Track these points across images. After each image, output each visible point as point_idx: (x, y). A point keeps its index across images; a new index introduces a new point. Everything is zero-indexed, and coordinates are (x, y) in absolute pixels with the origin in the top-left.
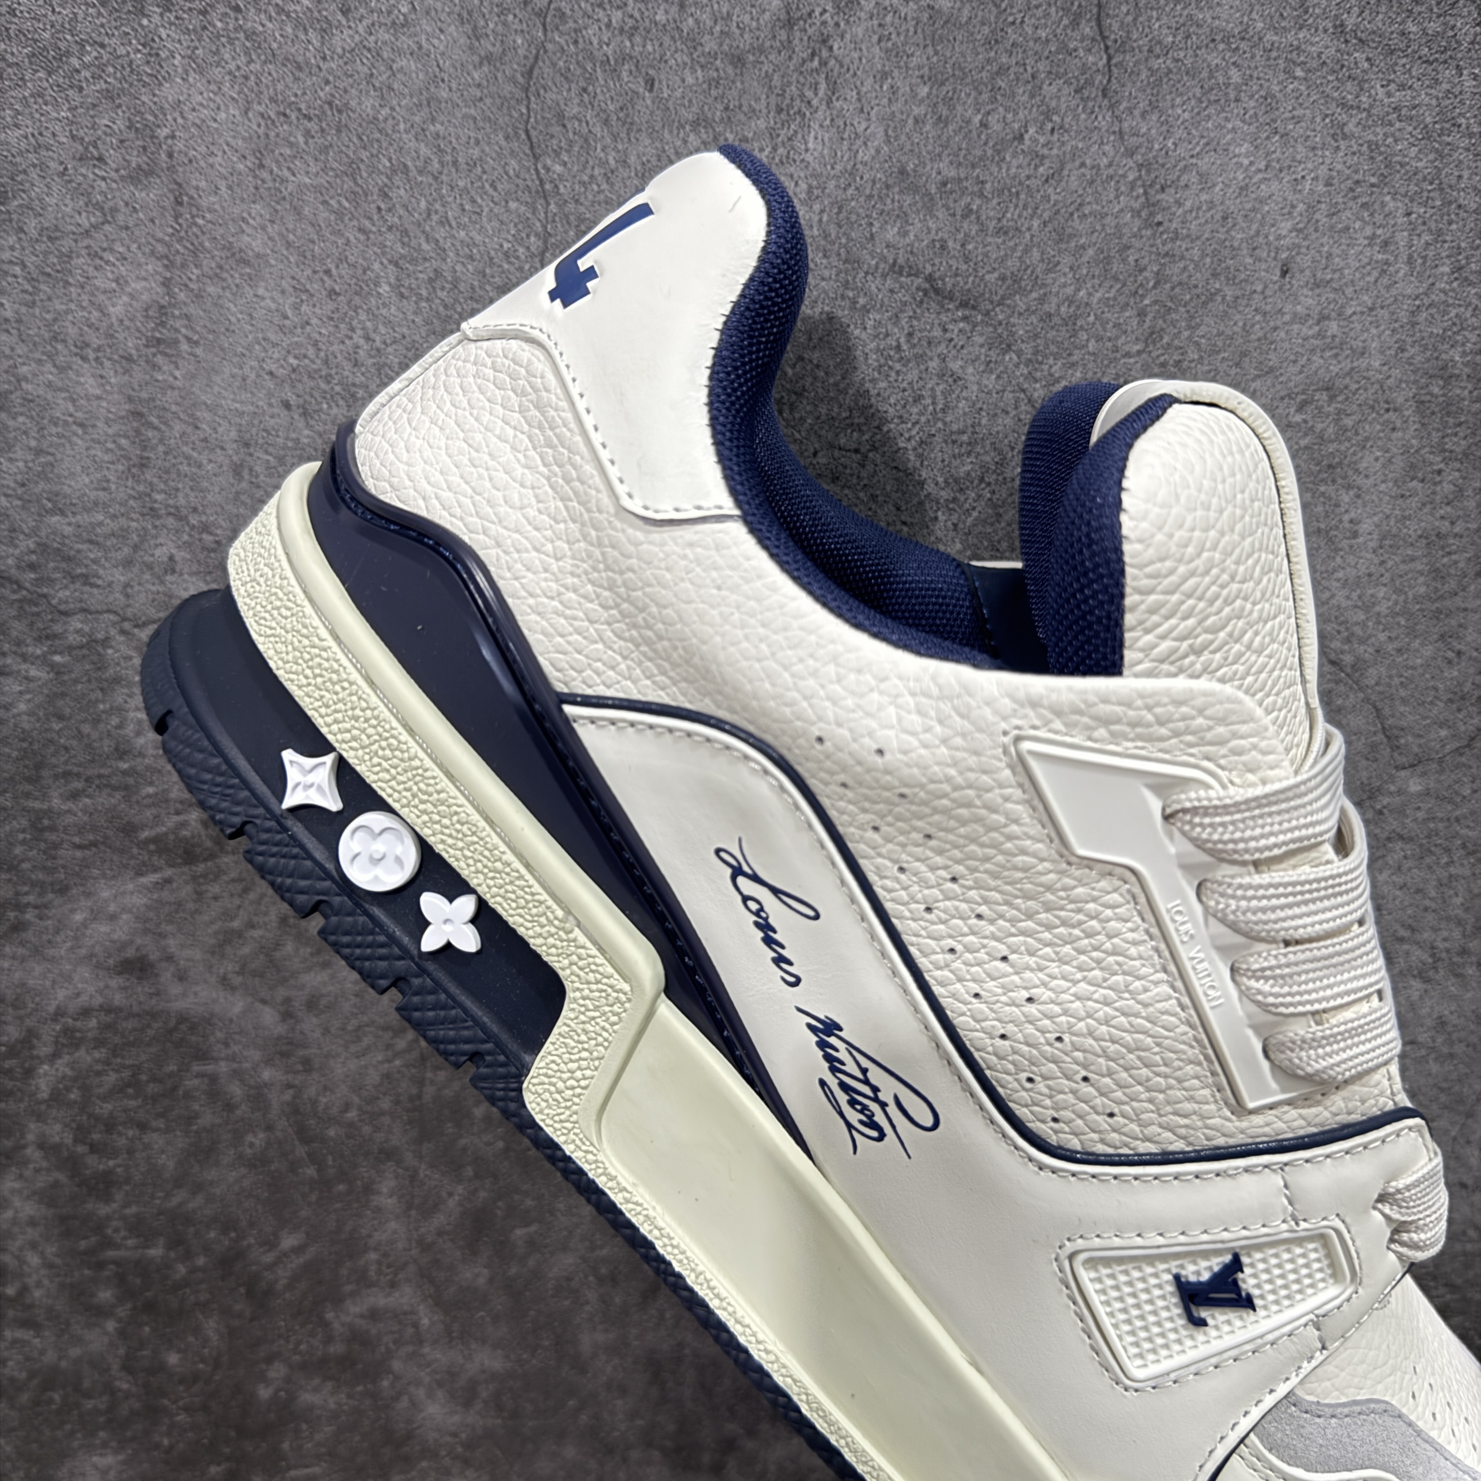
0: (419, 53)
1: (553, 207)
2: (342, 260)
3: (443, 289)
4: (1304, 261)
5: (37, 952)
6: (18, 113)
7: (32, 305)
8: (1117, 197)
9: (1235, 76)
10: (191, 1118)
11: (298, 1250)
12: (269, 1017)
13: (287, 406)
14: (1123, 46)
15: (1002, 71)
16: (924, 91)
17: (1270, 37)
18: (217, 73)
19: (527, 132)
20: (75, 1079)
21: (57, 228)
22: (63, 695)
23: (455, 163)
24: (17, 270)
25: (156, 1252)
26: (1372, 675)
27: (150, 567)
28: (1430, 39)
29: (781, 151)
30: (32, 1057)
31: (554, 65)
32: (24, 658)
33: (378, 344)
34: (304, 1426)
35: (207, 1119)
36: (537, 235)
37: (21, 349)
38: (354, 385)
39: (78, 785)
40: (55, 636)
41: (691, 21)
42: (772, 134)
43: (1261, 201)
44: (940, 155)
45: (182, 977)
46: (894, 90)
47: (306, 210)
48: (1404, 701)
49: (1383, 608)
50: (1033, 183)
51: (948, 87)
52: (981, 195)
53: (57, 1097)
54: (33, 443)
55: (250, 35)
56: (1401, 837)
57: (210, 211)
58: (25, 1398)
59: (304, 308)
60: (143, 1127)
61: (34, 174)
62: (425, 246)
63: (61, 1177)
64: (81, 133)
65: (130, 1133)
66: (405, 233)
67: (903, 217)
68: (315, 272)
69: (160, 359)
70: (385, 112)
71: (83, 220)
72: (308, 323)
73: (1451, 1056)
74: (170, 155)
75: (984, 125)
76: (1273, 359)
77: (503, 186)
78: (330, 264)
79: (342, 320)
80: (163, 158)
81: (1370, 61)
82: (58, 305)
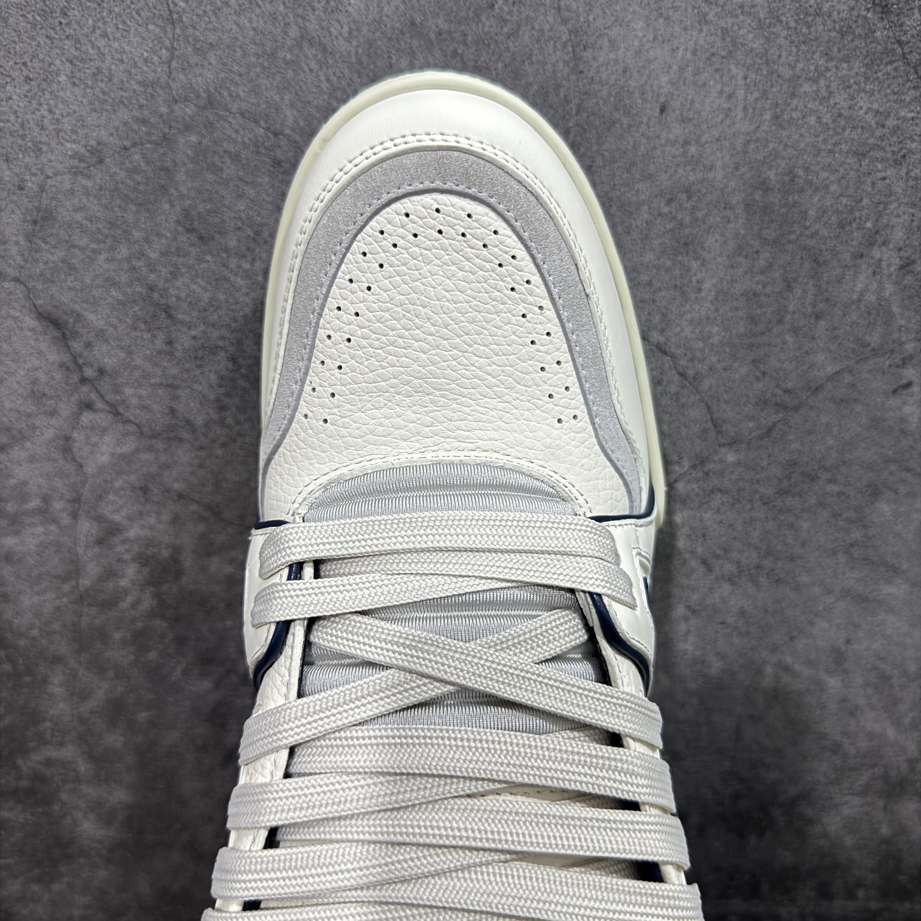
1: (178, 31)
2: (34, 56)
3: (102, 81)
4: (676, 104)
8: (555, 52)
26: (706, 384)
33: (57, 116)
34: (3, 833)
36: (167, 49)
38: (40, 142)
43: (649, 62)
44: (438, 15)
47: (11, 21)
48: (726, 402)
49: (716, 340)
50: (500, 38)
52: (465, 43)
56: (720, 490)
62: (91, 51)
66: (78, 41)
68: (16, 63)
72: (10, 98)
73: (748, 633)
76: (652, 168)
77: (145, 14)
78: (26, 59)
79: (34, 98)
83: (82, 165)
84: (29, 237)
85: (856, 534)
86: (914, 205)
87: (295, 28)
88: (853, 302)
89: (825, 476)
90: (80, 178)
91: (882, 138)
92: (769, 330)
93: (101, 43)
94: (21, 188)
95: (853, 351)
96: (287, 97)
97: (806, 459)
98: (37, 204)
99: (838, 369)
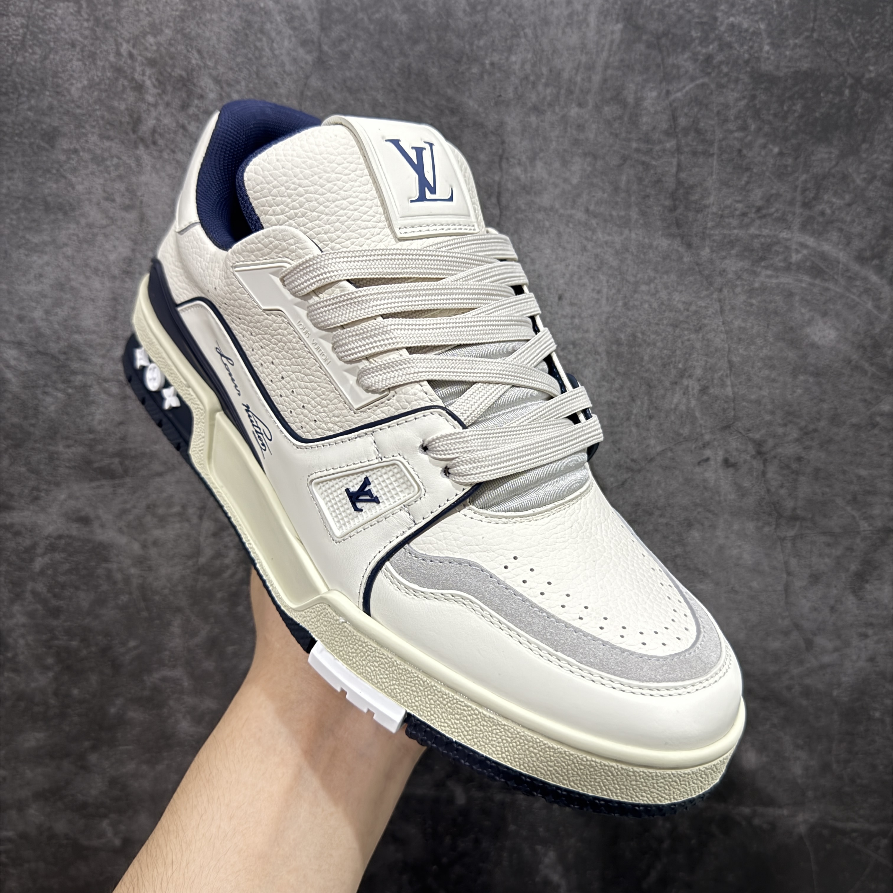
4: (568, 295)
5: (43, 510)
6: (84, 179)
7: (79, 252)
10: (98, 586)
11: (136, 648)
12: (136, 547)
14: (507, 208)
17: (561, 211)
18: (163, 174)
20: (51, 565)
21: (93, 224)
22: (70, 405)
24: (75, 238)
25: (75, 643)
28: (621, 218)
30: (34, 554)
32: (56, 389)
34: (128, 727)
35: (105, 587)
37: (72, 268)
39: (71, 442)
40: (70, 382)
43: (553, 271)
45: (102, 526)
53: (42, 572)
54: (72, 305)
55: (178, 162)
58: (9, 704)
61: (87, 203)
63: (39, 607)
64: (108, 190)
65: (72, 590)
69: (127, 280)
71: (104, 222)
74: (141, 202)
80: (138, 203)
81: (597, 224)
82: (89, 253)
85: (679, 550)
86: (707, 355)
88: (671, 410)
89: (657, 513)
91: (687, 317)
92: (622, 424)
95: (673, 438)
97: (645, 502)
99: (663, 448)
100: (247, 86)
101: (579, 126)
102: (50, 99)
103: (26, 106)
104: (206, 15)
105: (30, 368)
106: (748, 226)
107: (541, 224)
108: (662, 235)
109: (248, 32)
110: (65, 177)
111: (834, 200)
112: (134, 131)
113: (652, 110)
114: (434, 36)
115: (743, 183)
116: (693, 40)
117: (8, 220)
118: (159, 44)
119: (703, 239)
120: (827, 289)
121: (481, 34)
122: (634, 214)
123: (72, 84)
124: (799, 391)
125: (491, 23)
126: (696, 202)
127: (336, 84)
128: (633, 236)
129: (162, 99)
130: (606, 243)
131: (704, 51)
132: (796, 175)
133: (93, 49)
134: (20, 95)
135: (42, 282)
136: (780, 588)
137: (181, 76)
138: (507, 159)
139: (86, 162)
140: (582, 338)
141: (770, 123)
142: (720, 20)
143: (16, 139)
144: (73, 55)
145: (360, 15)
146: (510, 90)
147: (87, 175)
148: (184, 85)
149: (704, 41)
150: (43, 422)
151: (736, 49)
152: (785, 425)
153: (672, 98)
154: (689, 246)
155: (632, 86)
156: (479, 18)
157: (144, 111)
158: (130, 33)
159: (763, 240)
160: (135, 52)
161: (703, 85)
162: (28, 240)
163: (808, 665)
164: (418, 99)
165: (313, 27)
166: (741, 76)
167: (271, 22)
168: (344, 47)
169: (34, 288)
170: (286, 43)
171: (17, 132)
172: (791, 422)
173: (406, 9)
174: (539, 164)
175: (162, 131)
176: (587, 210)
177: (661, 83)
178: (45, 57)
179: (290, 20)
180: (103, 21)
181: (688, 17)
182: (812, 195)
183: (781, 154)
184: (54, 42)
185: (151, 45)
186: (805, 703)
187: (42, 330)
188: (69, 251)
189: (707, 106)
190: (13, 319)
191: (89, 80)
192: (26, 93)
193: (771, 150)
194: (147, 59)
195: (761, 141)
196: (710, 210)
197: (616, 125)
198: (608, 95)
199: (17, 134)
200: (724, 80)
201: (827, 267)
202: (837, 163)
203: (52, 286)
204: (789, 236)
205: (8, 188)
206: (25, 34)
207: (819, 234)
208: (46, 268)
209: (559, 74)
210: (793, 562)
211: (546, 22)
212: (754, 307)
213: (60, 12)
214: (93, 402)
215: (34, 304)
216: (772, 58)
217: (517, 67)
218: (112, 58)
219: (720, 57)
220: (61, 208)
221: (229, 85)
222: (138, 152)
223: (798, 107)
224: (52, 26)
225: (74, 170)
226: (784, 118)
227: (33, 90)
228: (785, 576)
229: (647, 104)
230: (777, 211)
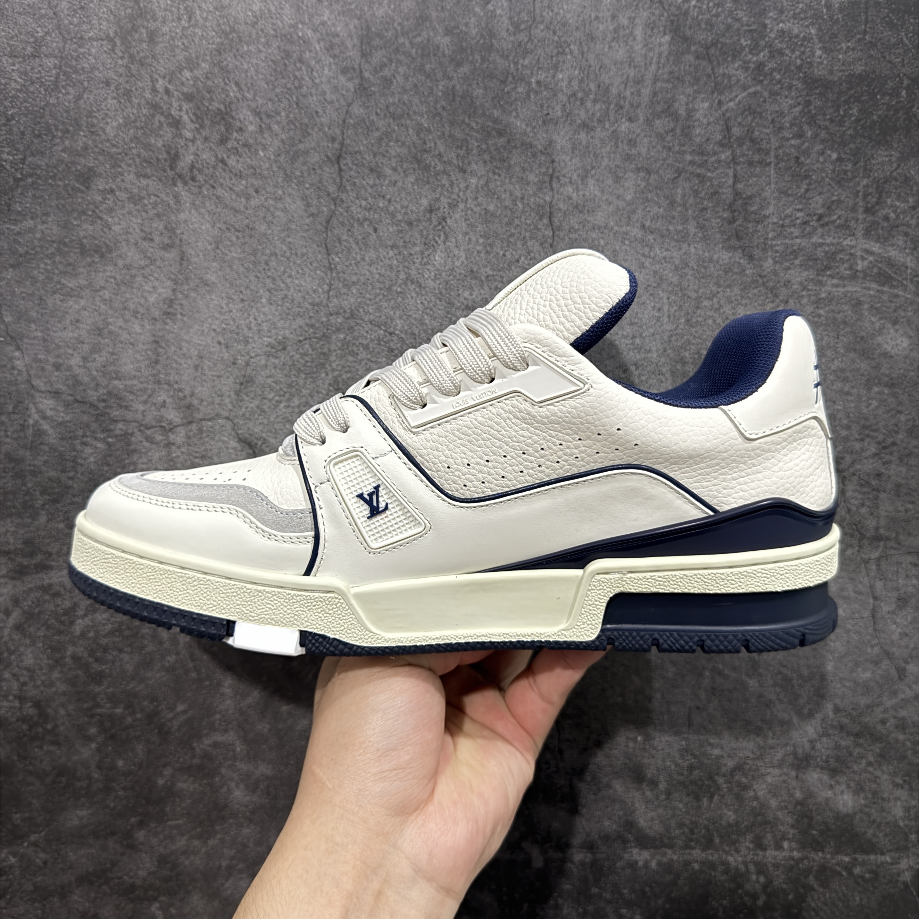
0: (285, 210)
1: (334, 274)
2: (247, 288)
3: (288, 302)
6: (120, 219)
7: (117, 294)
9: (602, 242)
10: (143, 647)
11: (184, 712)
13: (220, 343)
14: (559, 228)
15: (512, 235)
16: (481, 241)
17: (616, 228)
18: (203, 210)
19: (326, 245)
20: (92, 627)
21: (131, 265)
22: (110, 455)
23: (296, 254)
24: (113, 280)
25: (119, 711)
27: (155, 404)
28: (679, 232)
29: (425, 260)
30: (74, 615)
31: (338, 220)
32: (96, 439)
33: (259, 321)
34: (177, 800)
35: (150, 648)
36: (327, 284)
37: (110, 312)
38: (248, 337)
40: (110, 430)
41: (392, 208)
42: (422, 253)
44: (486, 266)
46: (470, 239)
47: (235, 267)
51: (491, 240)
53: (83, 635)
54: (111, 350)
55: (218, 197)
57: (195, 263)
58: (48, 780)
59: (230, 305)
60: (121, 651)
61: (124, 243)
62: (282, 285)
63: (80, 673)
64: (146, 229)
65: (114, 653)
66: (274, 279)
67: (471, 288)
68: (236, 291)
69: (168, 321)
70: (269, 232)
71: (142, 263)
72: (231, 311)
74: (181, 240)
75: (504, 255)
77: (315, 264)
78: (242, 289)
79: (246, 310)
80: (177, 241)
81: (654, 239)
82: (128, 295)
83: (273, 350)
84: (237, 393)
87: (403, 273)
90: (271, 358)
93: (288, 280)
94: (234, 364)
96: (398, 313)
98: (243, 373)
100: (287, 116)
101: (630, 141)
102: (84, 139)
103: (60, 148)
104: (243, 47)
105: (68, 418)
106: (810, 235)
107: (596, 243)
108: (723, 248)
109: (286, 62)
110: (101, 219)
111: (898, 204)
112: (172, 168)
113: (705, 121)
114: (477, 57)
115: (803, 190)
116: (743, 48)
117: (42, 266)
118: (195, 79)
119: (765, 250)
120: (897, 296)
121: (526, 53)
122: (692, 228)
123: (107, 123)
124: (875, 403)
125: (536, 41)
126: (754, 212)
127: (378, 110)
128: (693, 250)
129: (200, 133)
130: (665, 258)
131: (755, 59)
132: (857, 179)
133: (128, 87)
134: (54, 137)
135: (78, 328)
136: (866, 614)
137: (219, 109)
138: (558, 178)
139: (122, 201)
140: (644, 359)
141: (826, 128)
142: (769, 26)
143: (50, 181)
144: (108, 94)
145: (401, 40)
146: (558, 108)
147: (123, 215)
148: (223, 119)
149: (755, 49)
150: (82, 474)
151: (787, 55)
152: (862, 440)
153: (724, 108)
154: (751, 258)
155: (683, 99)
156: (522, 37)
157: (182, 147)
158: (165, 69)
159: (827, 249)
160: (171, 87)
161: (755, 93)
162: (63, 284)
163: (901, 696)
164: (463, 122)
165: (353, 53)
166: (794, 83)
167: (310, 51)
168: (386, 72)
169: (71, 334)
170: (326, 71)
171: (51, 174)
172: (868, 436)
173: (448, 32)
174: (591, 182)
175: (200, 166)
176: (643, 226)
177: (713, 93)
178: (79, 98)
179: (330, 48)
180: (137, 58)
181: (737, 25)
182: (874, 200)
183: (839, 159)
184: (88, 81)
185: (188, 79)
186: (901, 737)
187: (79, 378)
188: (107, 294)
189: (761, 114)
190: (49, 368)
191: (124, 118)
192: (60, 134)
193: (830, 156)
194: (183, 94)
195: (818, 147)
196: (770, 220)
197: (669, 138)
198: (659, 108)
199: (51, 177)
200: (777, 88)
201: (896, 273)
202: (899, 166)
203: (88, 331)
204: (853, 243)
205: (43, 232)
206: (58, 74)
207: (883, 240)
208: (83, 312)
209: (608, 88)
210: (879, 585)
211: (591, 37)
212: (823, 318)
213: (93, 51)
214: (135, 451)
215: (71, 351)
216: (825, 62)
217: (564, 84)
218: (148, 95)
219: (771, 65)
220: (97, 250)
221: (269, 116)
222: (176, 189)
223: (855, 111)
224: (86, 65)
225: (111, 210)
226: (841, 123)
227: (68, 131)
228: (871, 601)
229: (699, 115)
230: (839, 218)
